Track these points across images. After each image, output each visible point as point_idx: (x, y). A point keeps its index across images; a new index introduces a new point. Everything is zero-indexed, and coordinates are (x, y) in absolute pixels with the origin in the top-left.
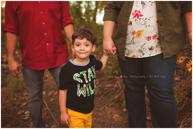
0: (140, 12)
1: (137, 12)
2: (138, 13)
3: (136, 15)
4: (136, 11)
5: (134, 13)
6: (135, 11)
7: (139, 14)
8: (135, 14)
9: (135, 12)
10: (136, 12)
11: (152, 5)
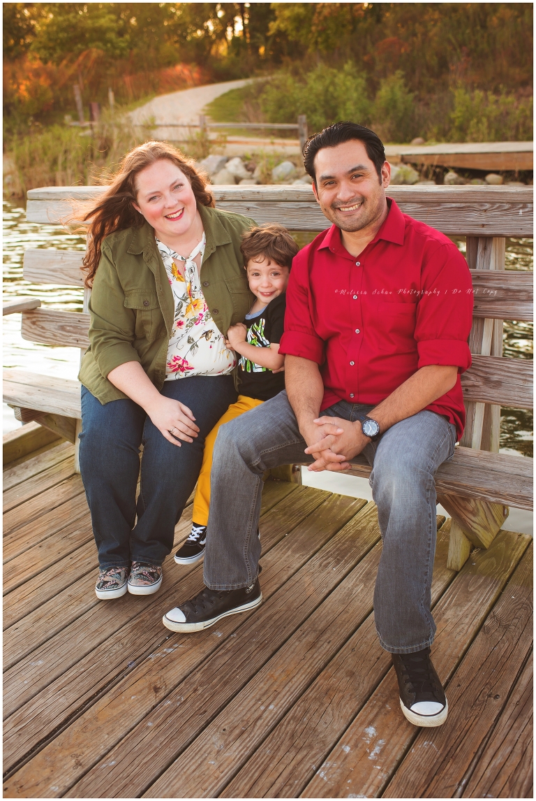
0: (186, 362)
1: (179, 360)
2: (183, 364)
3: (179, 367)
4: (176, 359)
5: (173, 363)
6: (175, 357)
7: (185, 365)
8: (175, 366)
9: (174, 361)
10: (177, 362)
11: (211, 347)
